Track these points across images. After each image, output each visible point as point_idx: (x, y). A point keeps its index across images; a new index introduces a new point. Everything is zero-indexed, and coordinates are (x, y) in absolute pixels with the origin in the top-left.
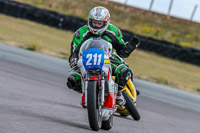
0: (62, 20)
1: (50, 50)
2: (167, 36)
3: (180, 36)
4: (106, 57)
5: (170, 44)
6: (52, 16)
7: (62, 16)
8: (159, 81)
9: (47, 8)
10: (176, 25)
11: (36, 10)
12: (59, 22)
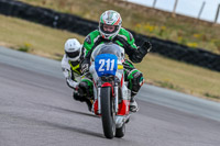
0: (57, 18)
1: (44, 51)
2: (173, 36)
3: (187, 36)
4: (119, 62)
5: (176, 44)
6: (46, 13)
7: (57, 14)
8: (163, 85)
9: (41, 5)
10: (182, 24)
11: (28, 7)
12: (53, 20)
